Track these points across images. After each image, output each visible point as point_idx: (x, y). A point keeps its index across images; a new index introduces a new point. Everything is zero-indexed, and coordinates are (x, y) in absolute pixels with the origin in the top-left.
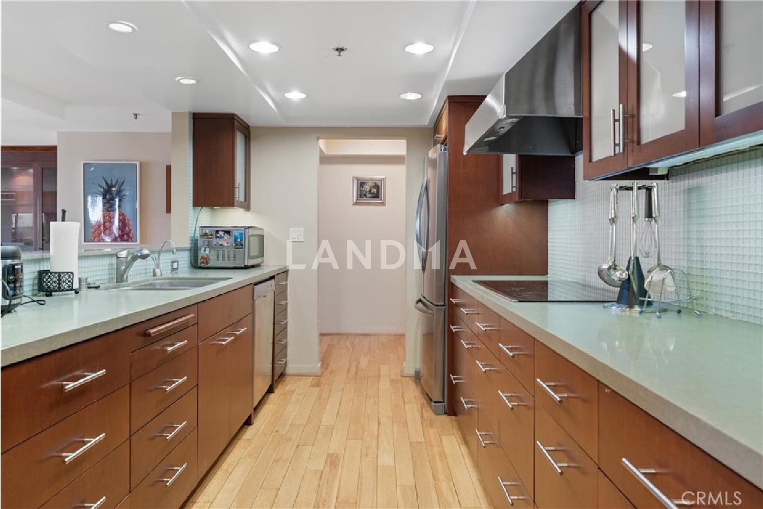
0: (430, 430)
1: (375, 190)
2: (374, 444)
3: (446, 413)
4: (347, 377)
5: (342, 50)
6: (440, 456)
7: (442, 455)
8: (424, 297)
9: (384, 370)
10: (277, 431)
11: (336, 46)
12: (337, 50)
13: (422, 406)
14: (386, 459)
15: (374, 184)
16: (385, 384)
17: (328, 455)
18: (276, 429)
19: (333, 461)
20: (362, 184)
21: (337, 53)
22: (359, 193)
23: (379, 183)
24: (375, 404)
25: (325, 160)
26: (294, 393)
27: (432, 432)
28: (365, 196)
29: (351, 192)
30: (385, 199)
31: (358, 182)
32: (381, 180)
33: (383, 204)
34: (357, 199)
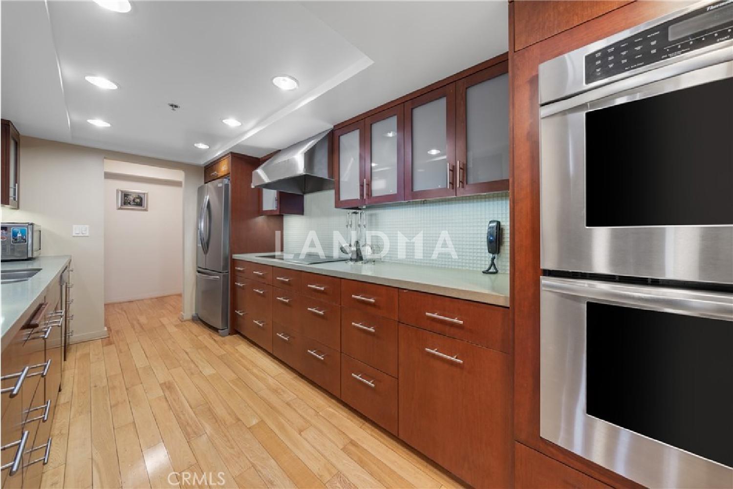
0: (226, 346)
1: (138, 200)
2: (193, 366)
3: (229, 334)
4: (136, 333)
5: (176, 106)
6: (242, 357)
7: (242, 356)
8: (200, 268)
9: (165, 321)
10: (95, 386)
11: (171, 103)
12: (172, 105)
13: (210, 334)
14: (208, 371)
15: (137, 196)
16: (172, 330)
17: (161, 385)
18: (92, 385)
19: (168, 386)
20: (126, 195)
21: (171, 108)
22: (123, 202)
23: (142, 196)
24: (174, 342)
25: (108, 176)
26: (89, 354)
27: (227, 347)
28: (129, 203)
29: (115, 200)
30: (147, 207)
31: (122, 194)
32: (144, 194)
33: (146, 210)
34: (122, 205)
